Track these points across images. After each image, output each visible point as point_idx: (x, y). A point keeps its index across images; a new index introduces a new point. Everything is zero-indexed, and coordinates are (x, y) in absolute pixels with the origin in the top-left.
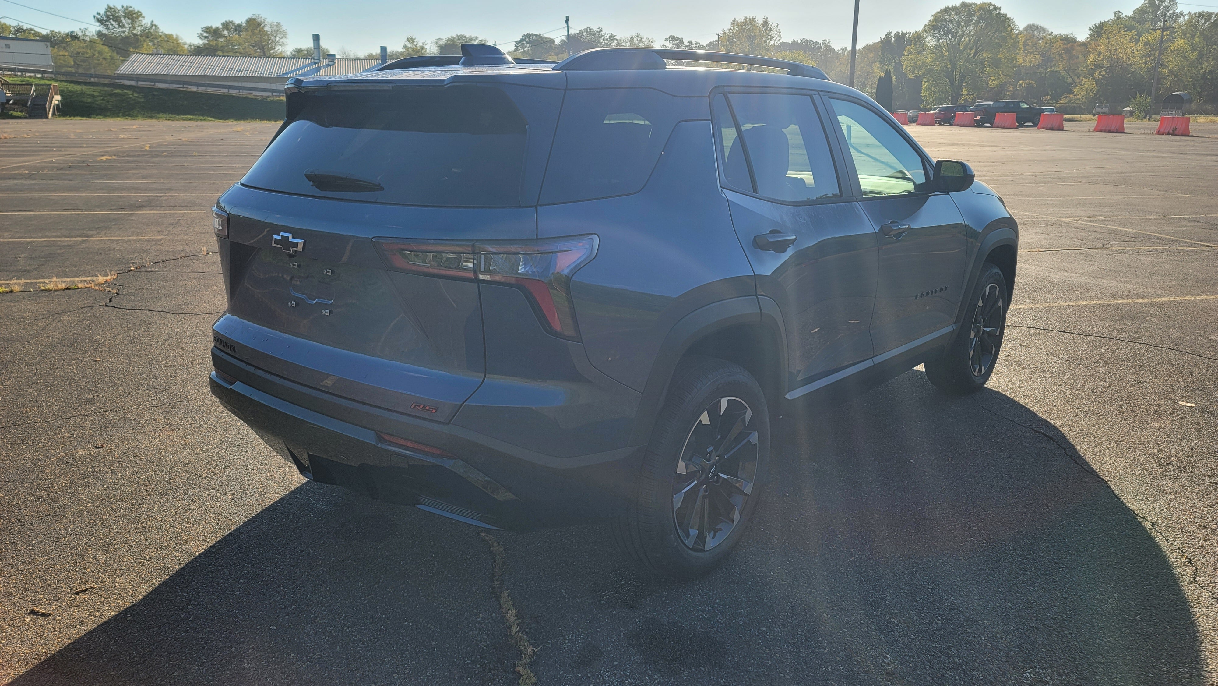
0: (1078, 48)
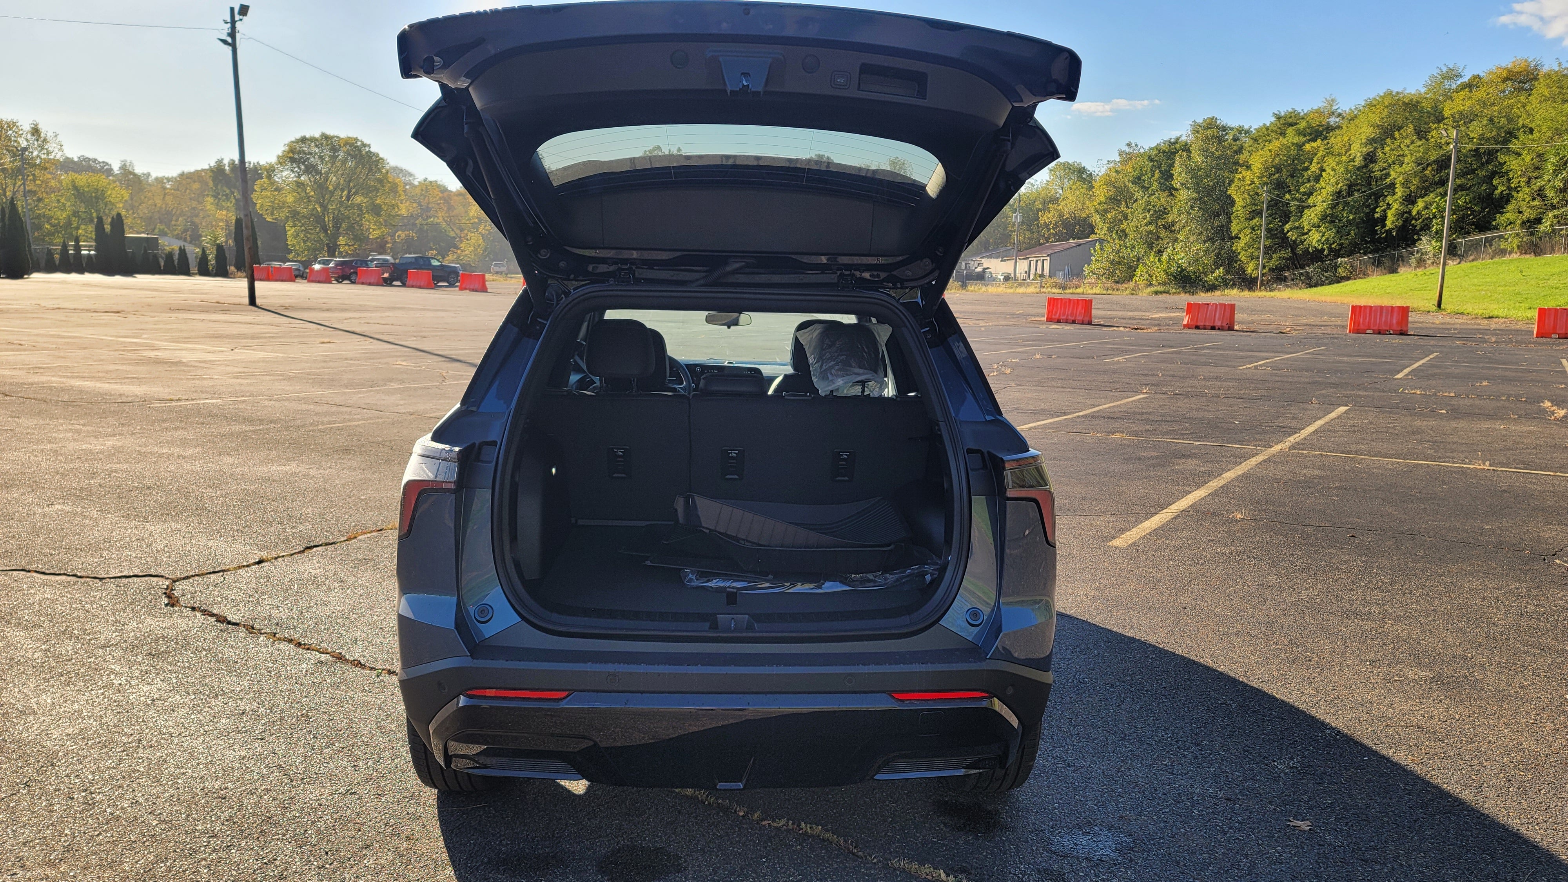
0: (456, 198)
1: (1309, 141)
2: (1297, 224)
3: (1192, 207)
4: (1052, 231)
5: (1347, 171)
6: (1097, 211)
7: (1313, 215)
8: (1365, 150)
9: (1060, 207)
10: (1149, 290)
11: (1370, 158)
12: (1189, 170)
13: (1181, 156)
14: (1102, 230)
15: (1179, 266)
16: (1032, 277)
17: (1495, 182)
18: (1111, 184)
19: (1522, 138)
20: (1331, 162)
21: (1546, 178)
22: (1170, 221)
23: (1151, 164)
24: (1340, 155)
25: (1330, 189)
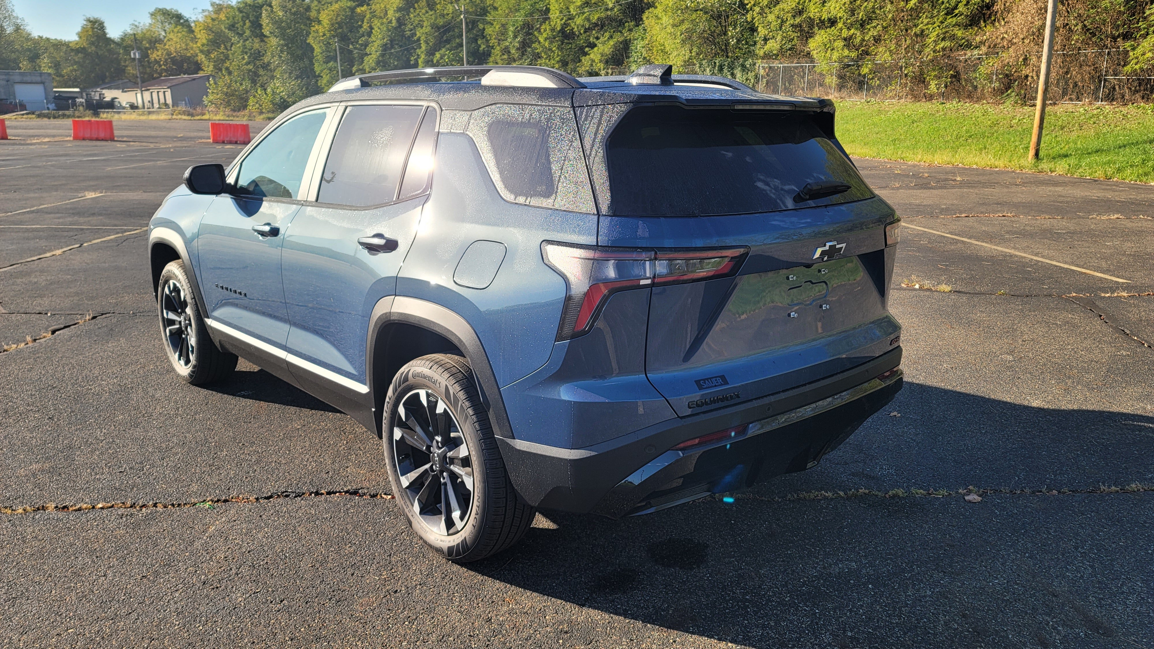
1: (358, 6)
2: (361, 67)
3: (282, 51)
4: (163, 67)
5: (389, 30)
6: (202, 51)
7: (371, 61)
8: (397, 15)
9: (167, 47)
10: (262, 117)
11: (401, 22)
12: (275, 23)
13: (266, 10)
14: (208, 68)
15: (281, 98)
16: (156, 105)
17: (479, 42)
18: (208, 29)
19: (492, 13)
20: (376, 23)
21: (509, 40)
22: (266, 61)
23: (241, 15)
24: (381, 18)
25: (379, 42)
